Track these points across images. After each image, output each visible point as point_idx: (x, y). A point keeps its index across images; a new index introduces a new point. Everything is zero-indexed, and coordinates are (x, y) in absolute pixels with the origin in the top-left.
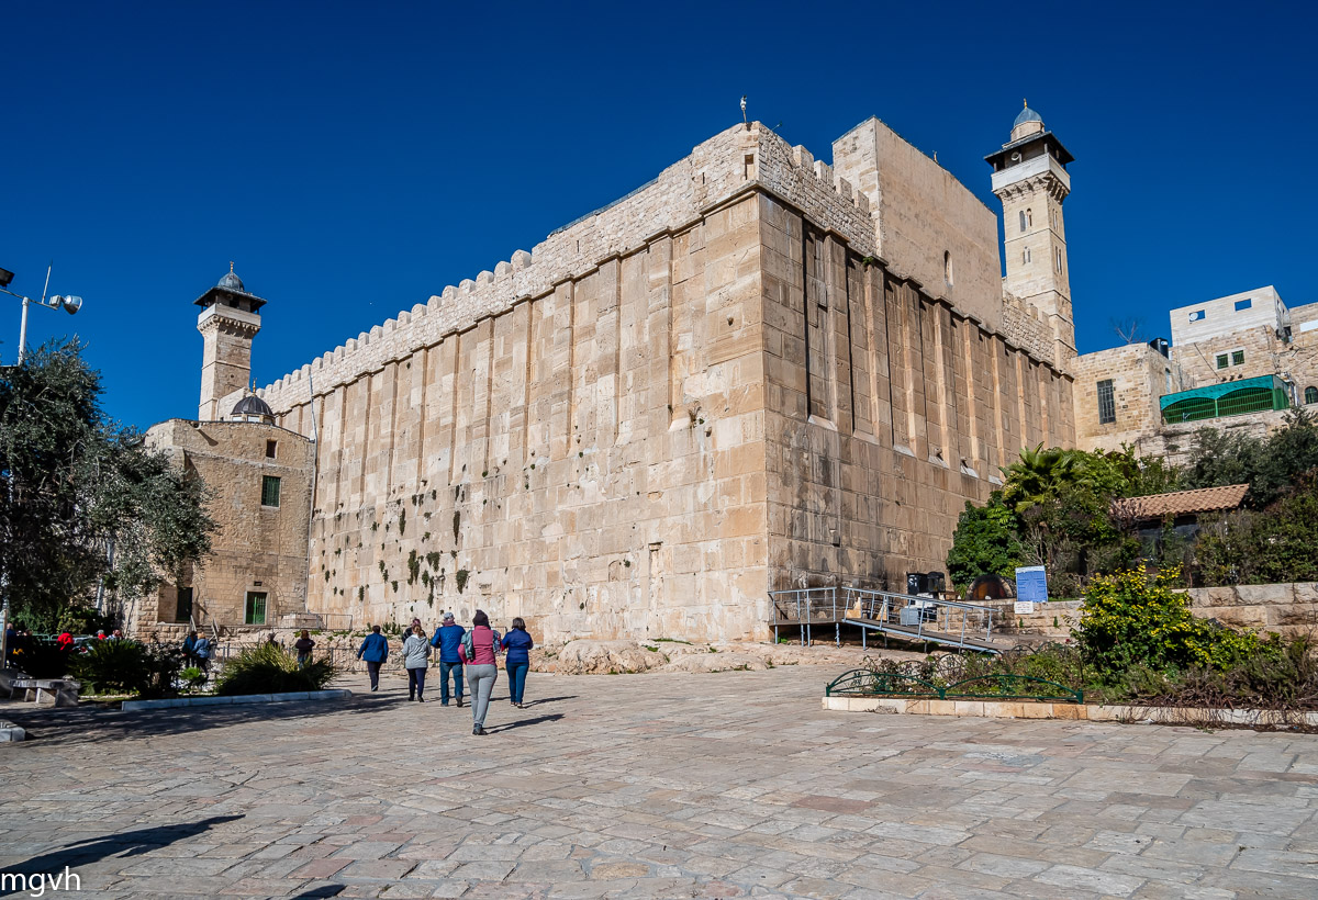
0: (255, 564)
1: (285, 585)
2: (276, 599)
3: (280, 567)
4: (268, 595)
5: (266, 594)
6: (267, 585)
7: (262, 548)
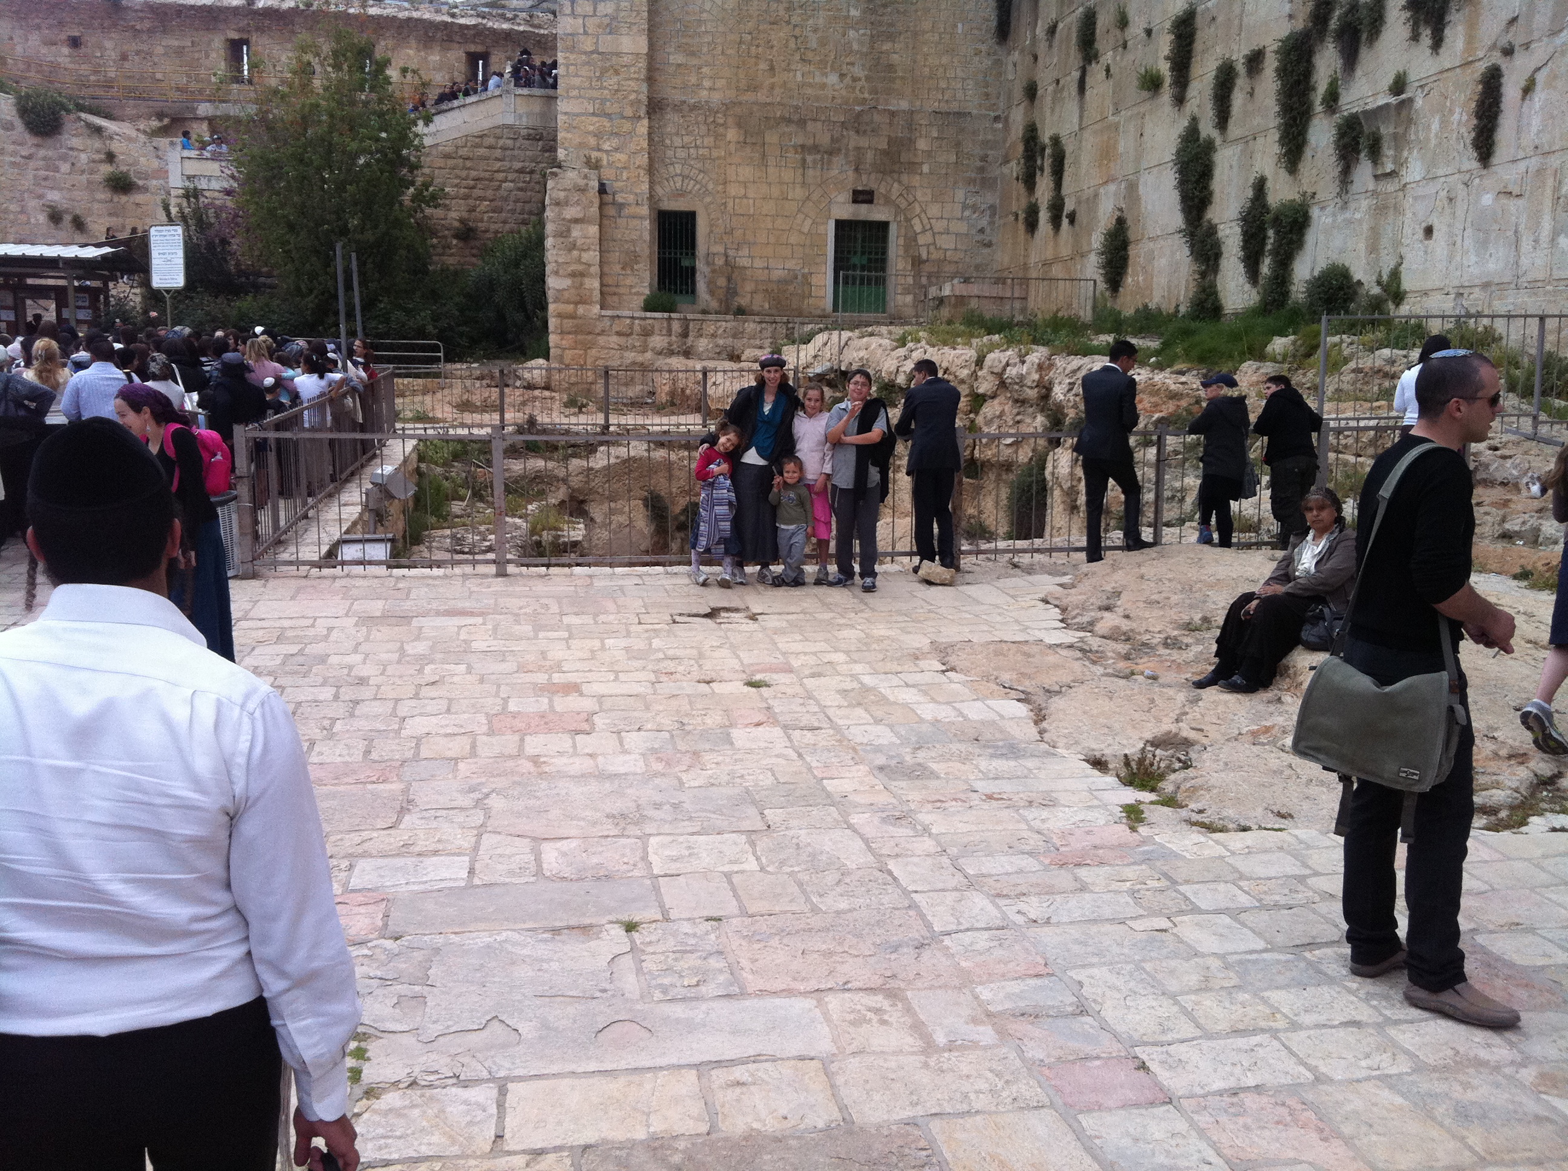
0: (853, 140)
1: (935, 199)
2: (911, 240)
3: (922, 144)
4: (893, 229)
5: (884, 226)
6: (888, 201)
7: (874, 91)
